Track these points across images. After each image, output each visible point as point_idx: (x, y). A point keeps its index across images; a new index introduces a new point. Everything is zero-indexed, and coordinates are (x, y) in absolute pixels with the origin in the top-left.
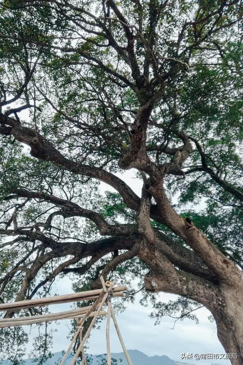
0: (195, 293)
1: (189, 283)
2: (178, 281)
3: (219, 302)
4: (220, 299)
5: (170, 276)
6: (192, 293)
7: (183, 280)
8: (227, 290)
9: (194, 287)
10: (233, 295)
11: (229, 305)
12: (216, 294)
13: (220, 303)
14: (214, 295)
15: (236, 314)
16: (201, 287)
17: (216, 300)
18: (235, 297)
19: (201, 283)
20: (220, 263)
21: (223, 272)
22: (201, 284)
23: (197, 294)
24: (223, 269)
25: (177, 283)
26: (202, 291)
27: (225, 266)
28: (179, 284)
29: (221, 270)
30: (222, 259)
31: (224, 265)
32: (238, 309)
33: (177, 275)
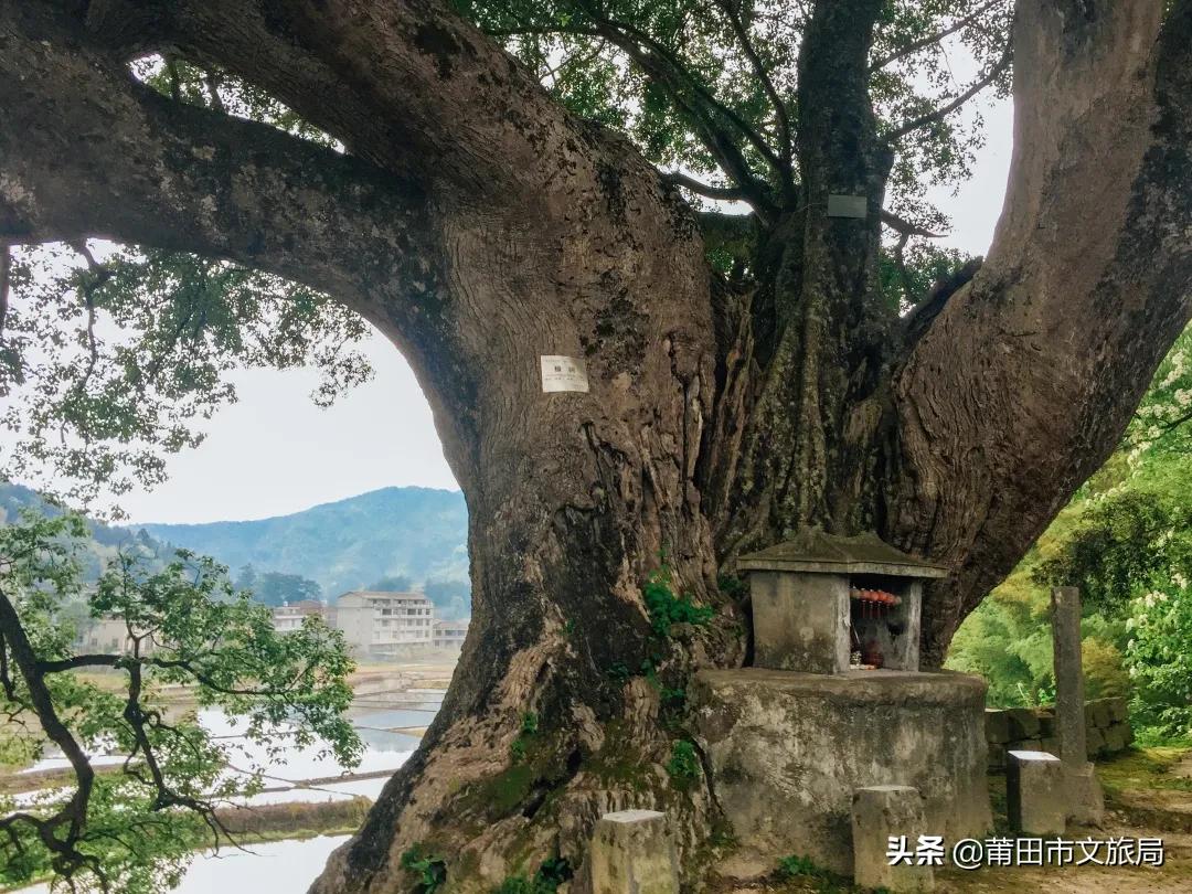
0: (280, 239)
1: (236, 179)
2: (160, 168)
3: (417, 284)
4: (425, 265)
5: (98, 139)
6: (260, 237)
7: (191, 159)
8: (458, 212)
9: (267, 204)
10: (485, 240)
11: (462, 296)
12: (402, 241)
13: (421, 287)
14: (393, 242)
15: (492, 342)
16: (312, 200)
17: (400, 271)
18: (499, 252)
19: (319, 178)
20: (397, 47)
21: (415, 101)
22: (315, 187)
23: (289, 244)
24: (412, 81)
25: (157, 182)
26: (317, 225)
27: (425, 65)
28: (165, 185)
29: (404, 94)
30: (411, 19)
31: (418, 59)
32: (507, 316)
33: (152, 135)
